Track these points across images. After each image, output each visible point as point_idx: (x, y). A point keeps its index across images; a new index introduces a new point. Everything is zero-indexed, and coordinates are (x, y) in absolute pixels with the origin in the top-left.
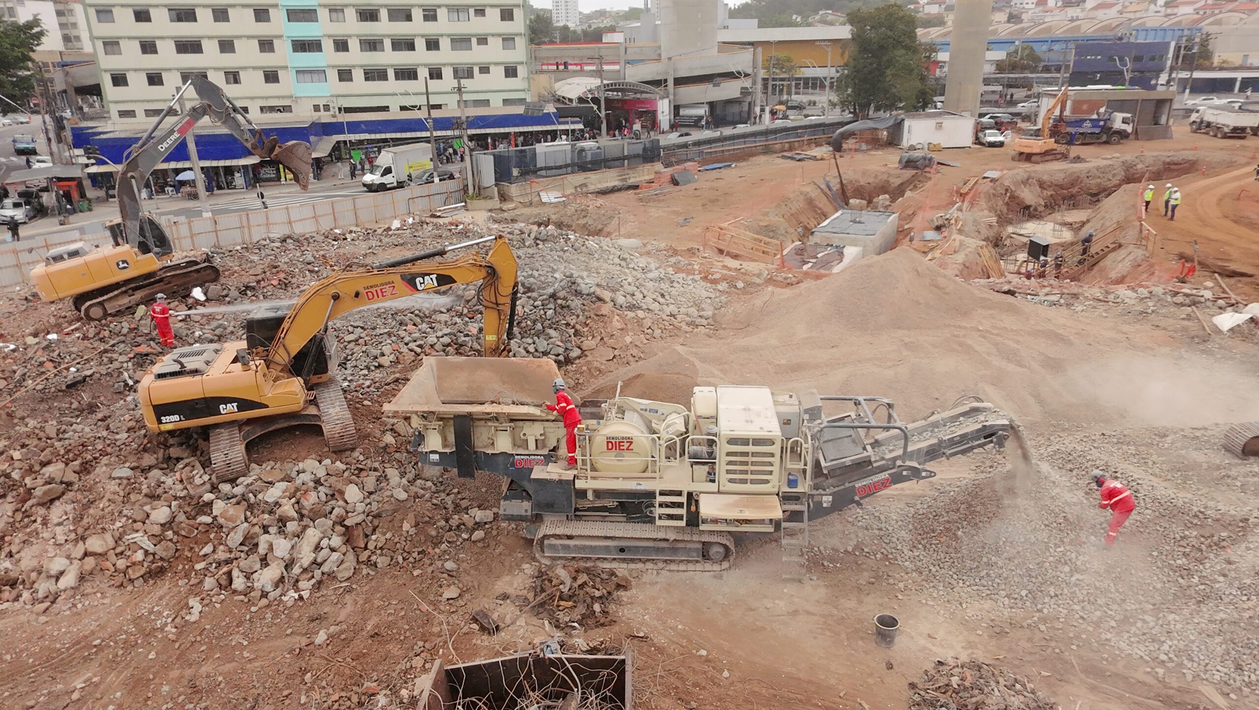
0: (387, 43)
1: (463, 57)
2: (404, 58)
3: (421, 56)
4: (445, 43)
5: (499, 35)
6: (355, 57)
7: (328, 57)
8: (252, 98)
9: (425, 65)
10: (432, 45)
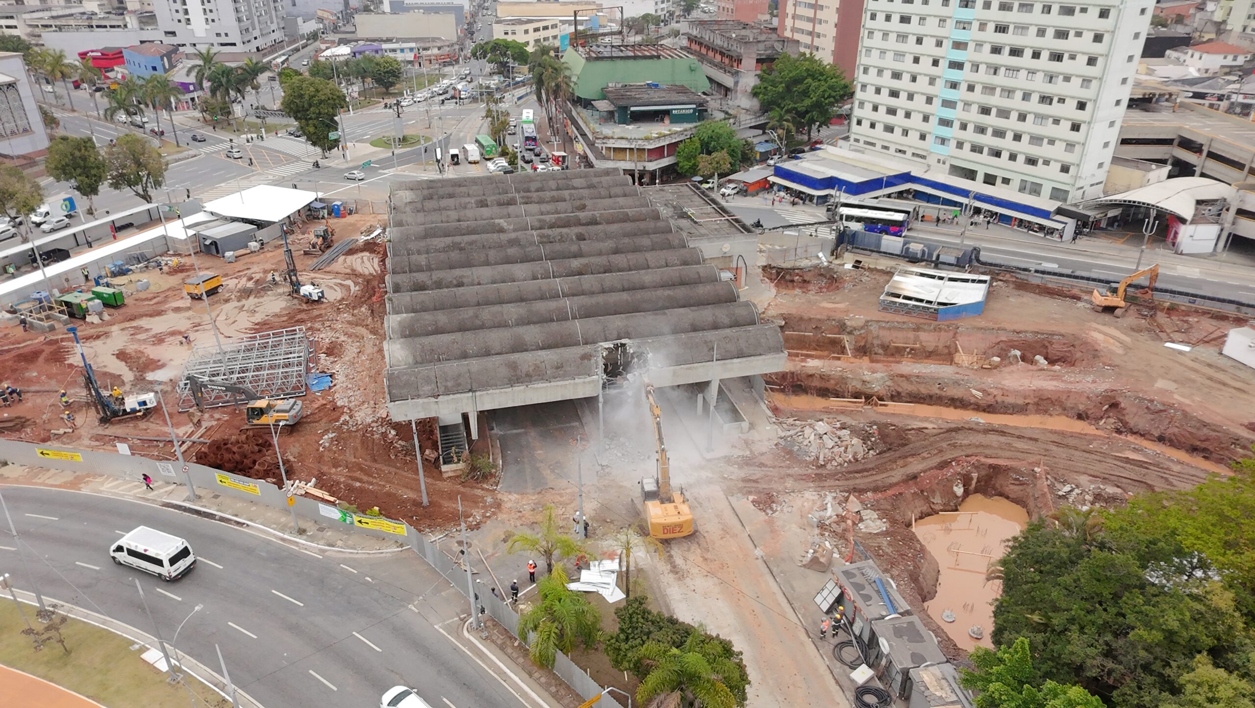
0: (990, 131)
1: (1035, 151)
2: (997, 143)
3: (1007, 144)
4: (1025, 138)
5: (1065, 141)
6: (970, 135)
7: (953, 133)
8: (910, 147)
9: (1008, 150)
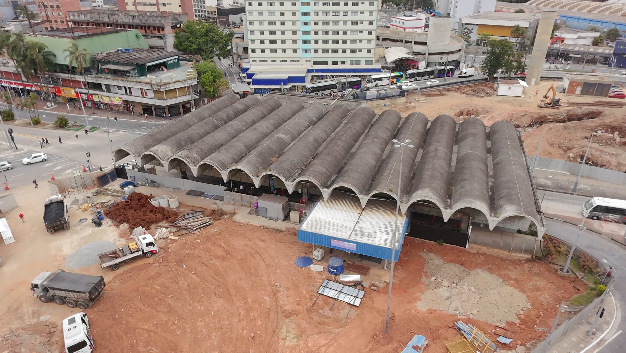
0: (330, 42)
1: (354, 47)
2: (335, 46)
3: (340, 46)
4: (348, 42)
5: (367, 40)
6: (321, 46)
7: (312, 46)
8: (288, 58)
9: (341, 49)
10: (344, 42)
